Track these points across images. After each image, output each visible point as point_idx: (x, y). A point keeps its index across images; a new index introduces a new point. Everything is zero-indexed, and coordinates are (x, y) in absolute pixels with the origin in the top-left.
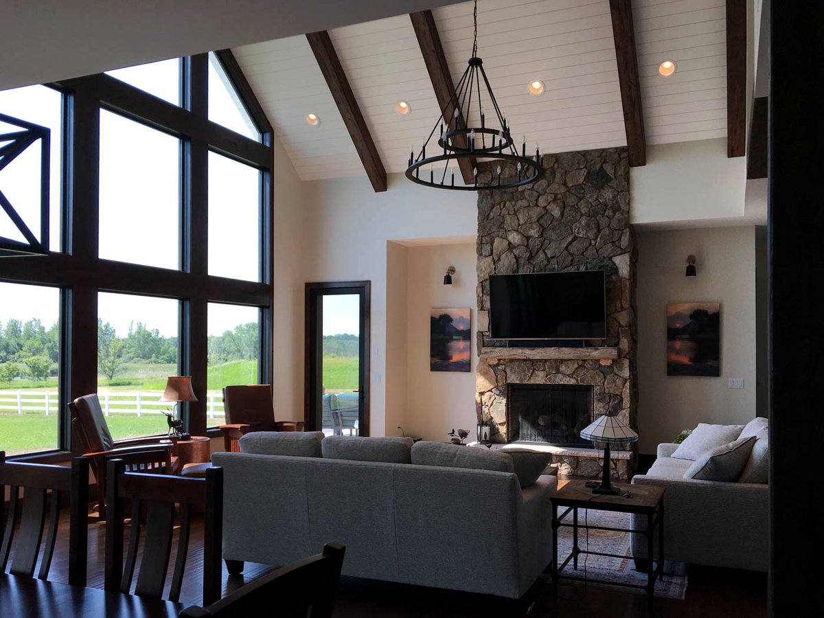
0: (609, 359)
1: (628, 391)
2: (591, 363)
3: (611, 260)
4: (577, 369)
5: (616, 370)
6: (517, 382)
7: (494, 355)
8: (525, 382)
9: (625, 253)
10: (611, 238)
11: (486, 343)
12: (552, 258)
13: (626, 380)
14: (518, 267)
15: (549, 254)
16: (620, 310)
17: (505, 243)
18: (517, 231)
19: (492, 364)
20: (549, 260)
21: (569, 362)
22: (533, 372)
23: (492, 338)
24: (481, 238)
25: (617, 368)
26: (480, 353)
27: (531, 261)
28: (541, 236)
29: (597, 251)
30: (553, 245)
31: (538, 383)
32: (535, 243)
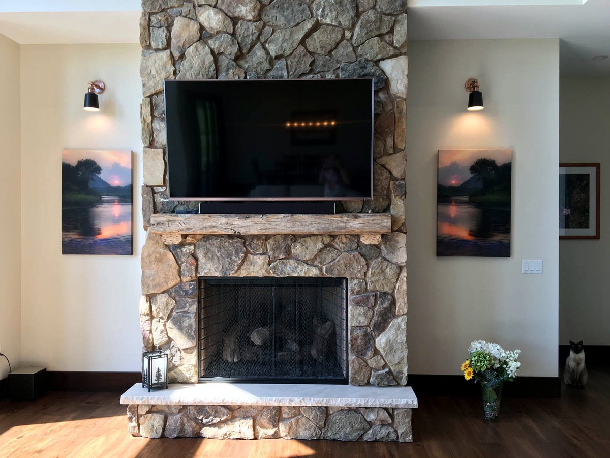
0: (376, 233)
1: (405, 287)
2: (344, 240)
3: (378, 65)
4: (321, 251)
5: (384, 251)
6: (217, 274)
7: (174, 227)
8: (232, 274)
9: (400, 54)
10: (379, 28)
11: (159, 206)
12: (278, 57)
13: (400, 268)
14: (217, 70)
15: (273, 49)
16: (391, 151)
17: (194, 28)
18: (215, 6)
19: (170, 243)
20: (272, 61)
21: (308, 239)
22: (246, 257)
23: (172, 196)
24: (148, 16)
25: (386, 248)
26: (148, 224)
27: (242, 62)
28: (258, 18)
29: (355, 49)
30: (279, 35)
31: (253, 275)
32: (247, 30)
